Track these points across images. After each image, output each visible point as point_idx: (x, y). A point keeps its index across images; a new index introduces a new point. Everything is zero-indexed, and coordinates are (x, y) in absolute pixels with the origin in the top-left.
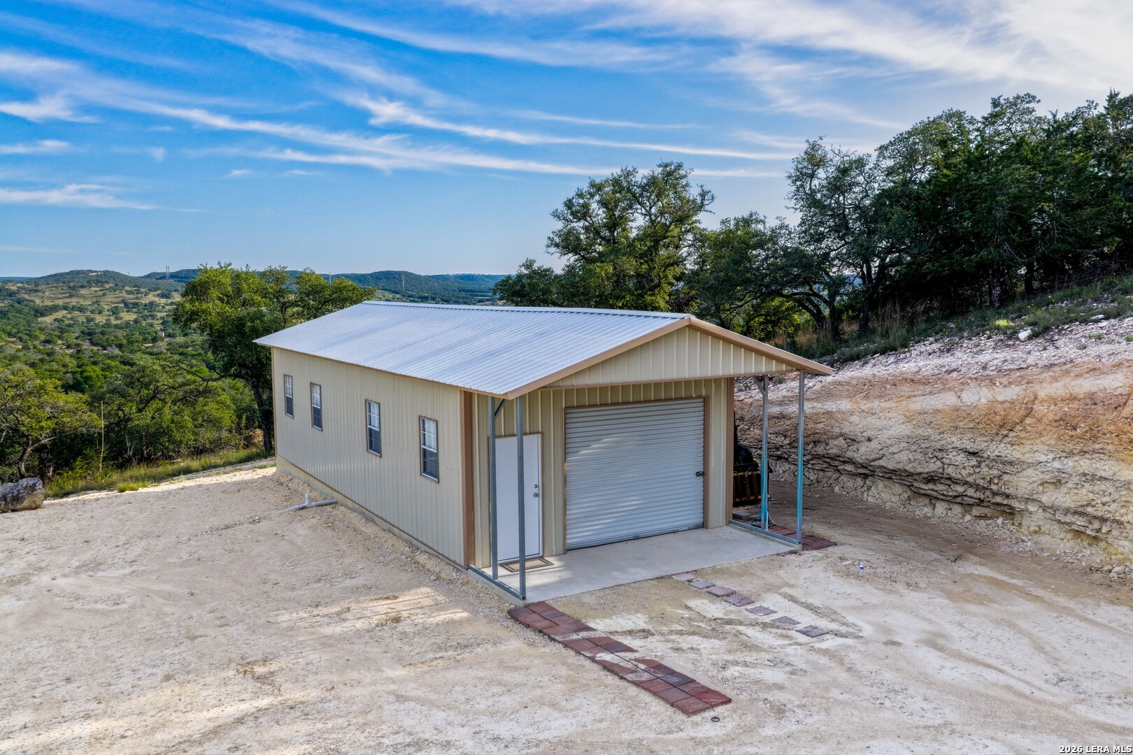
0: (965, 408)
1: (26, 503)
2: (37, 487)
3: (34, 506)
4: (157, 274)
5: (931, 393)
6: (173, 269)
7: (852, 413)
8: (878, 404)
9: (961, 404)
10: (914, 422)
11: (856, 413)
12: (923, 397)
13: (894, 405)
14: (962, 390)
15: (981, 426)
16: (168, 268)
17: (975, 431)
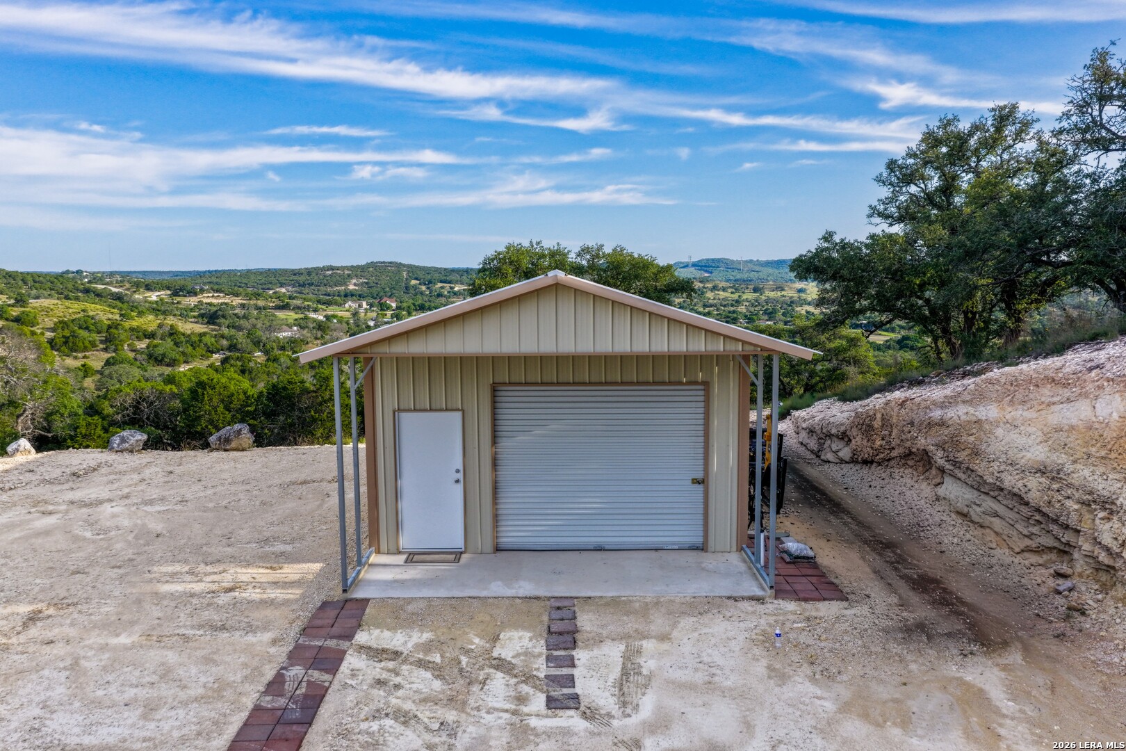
0: (1097, 426)
1: (233, 445)
2: (242, 432)
3: (241, 448)
4: (681, 263)
5: (1069, 400)
6: (695, 259)
7: (997, 423)
8: (1020, 412)
9: (1094, 419)
10: (1050, 443)
11: (1002, 424)
12: (1061, 406)
13: (1035, 415)
14: (1097, 397)
15: (1113, 455)
16: (690, 257)
17: (1107, 462)
